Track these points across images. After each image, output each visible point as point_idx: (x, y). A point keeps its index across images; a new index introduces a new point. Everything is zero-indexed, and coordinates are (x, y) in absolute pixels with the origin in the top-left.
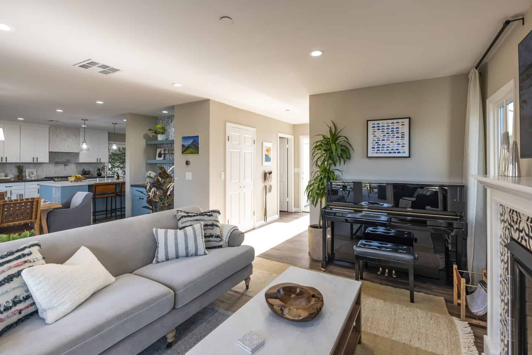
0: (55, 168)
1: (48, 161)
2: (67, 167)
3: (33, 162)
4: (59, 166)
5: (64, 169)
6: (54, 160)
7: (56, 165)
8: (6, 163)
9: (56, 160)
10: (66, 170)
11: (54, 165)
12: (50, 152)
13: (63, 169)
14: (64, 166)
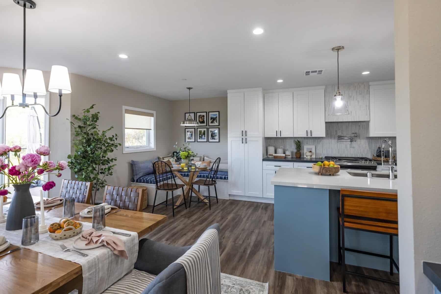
0: (338, 145)
1: (324, 135)
2: (354, 144)
3: (306, 136)
4: (343, 141)
5: (351, 147)
6: (336, 134)
7: (340, 140)
8: (280, 137)
9: (339, 134)
10: (353, 147)
11: (336, 140)
12: (326, 123)
13: (348, 146)
14: (350, 143)
